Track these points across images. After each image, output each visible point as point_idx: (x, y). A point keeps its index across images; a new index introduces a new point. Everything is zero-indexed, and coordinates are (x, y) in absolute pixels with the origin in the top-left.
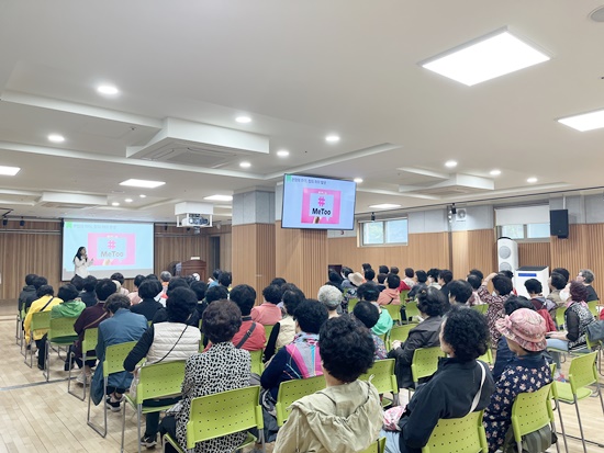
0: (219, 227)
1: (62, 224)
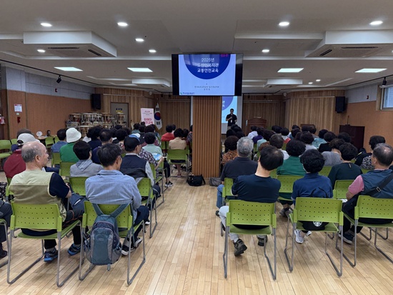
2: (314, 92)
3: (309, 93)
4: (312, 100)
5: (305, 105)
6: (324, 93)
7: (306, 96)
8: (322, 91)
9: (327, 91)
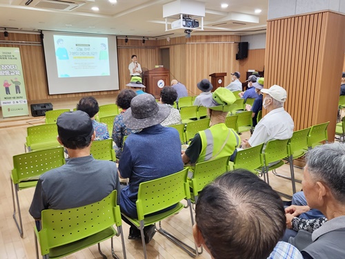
0: (168, 40)
1: (42, 36)
2: (213, 37)
3: (207, 37)
4: (211, 47)
5: (203, 51)
6: (223, 38)
7: (203, 41)
8: (221, 36)
9: (226, 36)
